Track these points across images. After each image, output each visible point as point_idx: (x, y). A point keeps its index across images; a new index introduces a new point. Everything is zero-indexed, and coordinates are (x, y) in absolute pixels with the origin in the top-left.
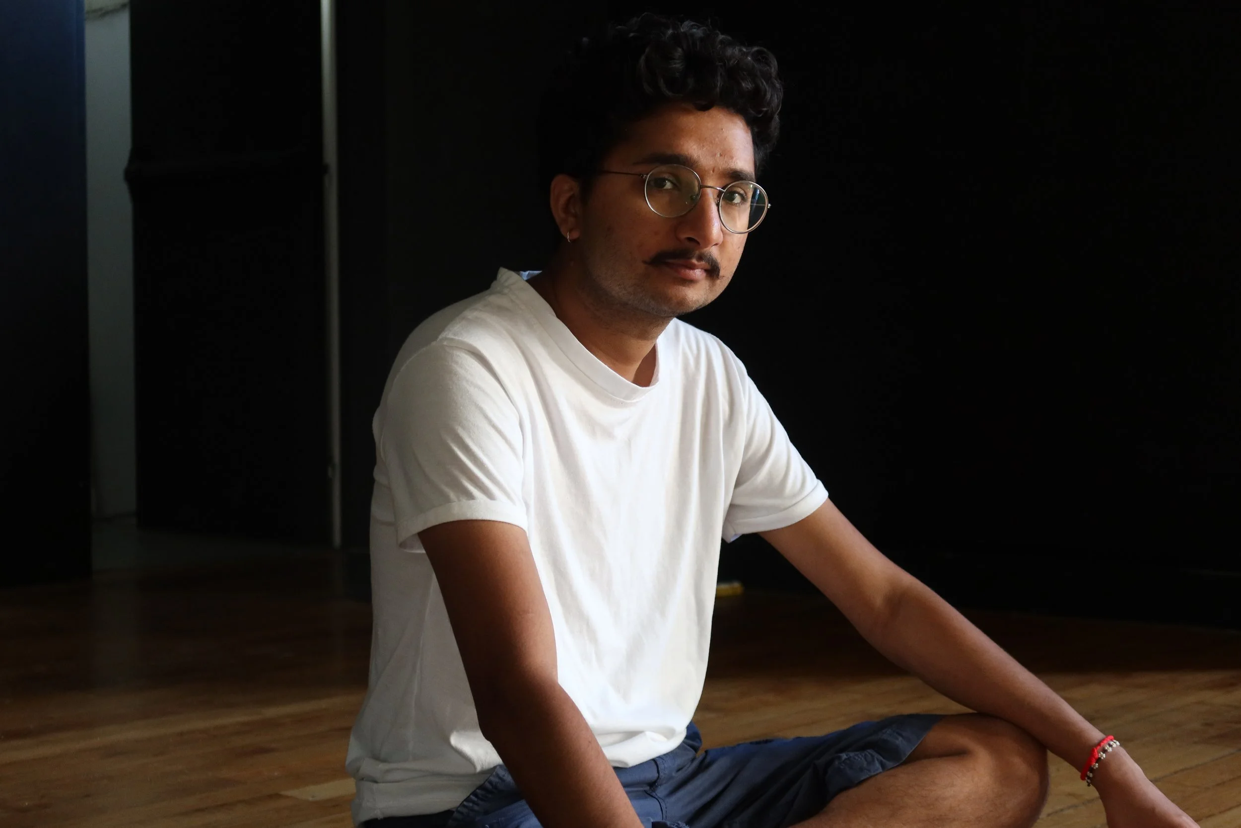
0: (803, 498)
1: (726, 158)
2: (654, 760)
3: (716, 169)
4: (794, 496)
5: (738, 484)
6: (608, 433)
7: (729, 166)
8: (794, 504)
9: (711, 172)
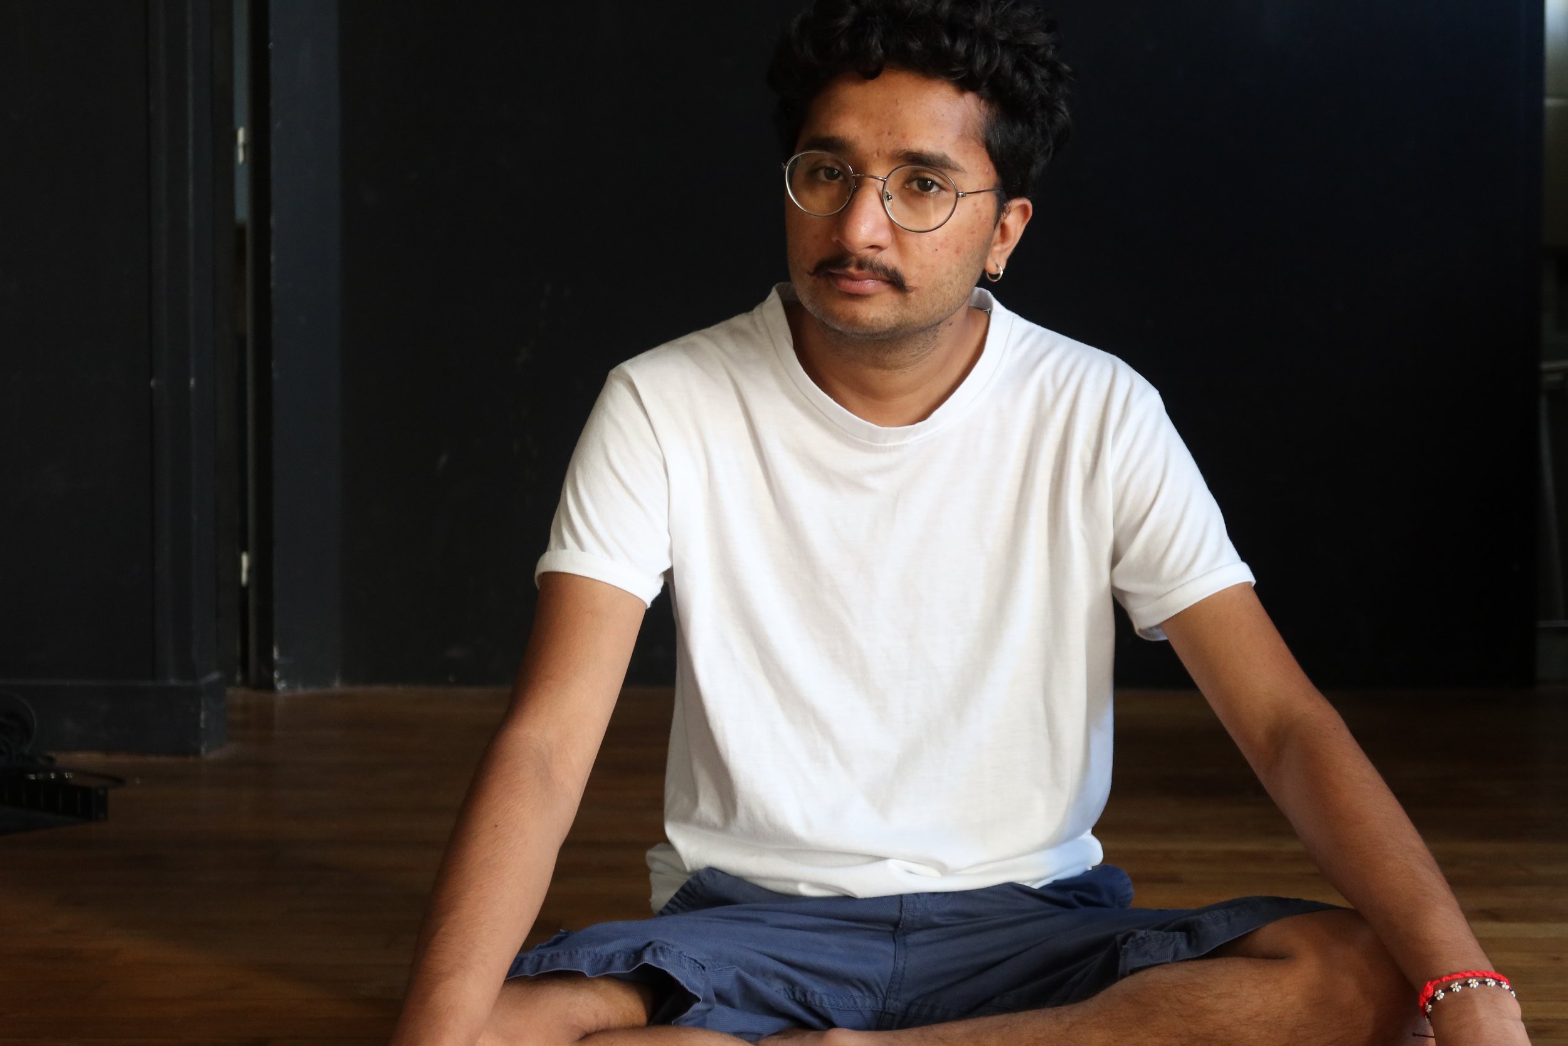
0: (1183, 584)
1: (895, 137)
2: (901, 896)
3: (880, 152)
4: (1173, 580)
5: (1115, 560)
6: (854, 483)
7: (898, 147)
8: (1168, 593)
9: (875, 155)
